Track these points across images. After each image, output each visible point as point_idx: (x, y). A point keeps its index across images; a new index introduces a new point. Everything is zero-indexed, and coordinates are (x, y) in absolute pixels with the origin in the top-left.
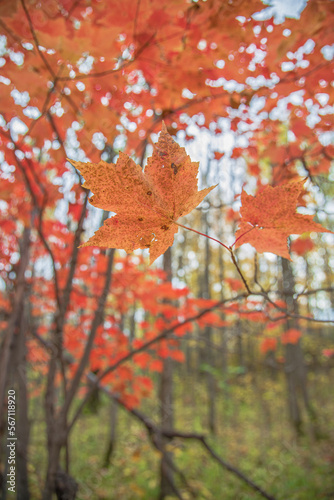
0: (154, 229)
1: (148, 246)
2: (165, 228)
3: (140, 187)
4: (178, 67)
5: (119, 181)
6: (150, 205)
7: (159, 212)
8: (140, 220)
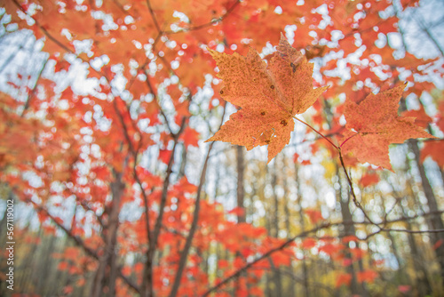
0: (274, 124)
1: (268, 142)
2: (284, 123)
3: (265, 80)
4: (263, 24)
5: (248, 73)
6: (273, 98)
7: (281, 106)
8: (263, 114)
